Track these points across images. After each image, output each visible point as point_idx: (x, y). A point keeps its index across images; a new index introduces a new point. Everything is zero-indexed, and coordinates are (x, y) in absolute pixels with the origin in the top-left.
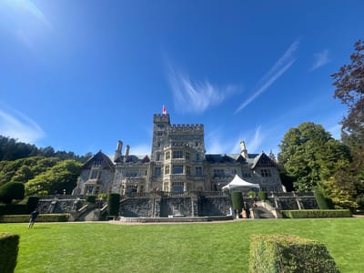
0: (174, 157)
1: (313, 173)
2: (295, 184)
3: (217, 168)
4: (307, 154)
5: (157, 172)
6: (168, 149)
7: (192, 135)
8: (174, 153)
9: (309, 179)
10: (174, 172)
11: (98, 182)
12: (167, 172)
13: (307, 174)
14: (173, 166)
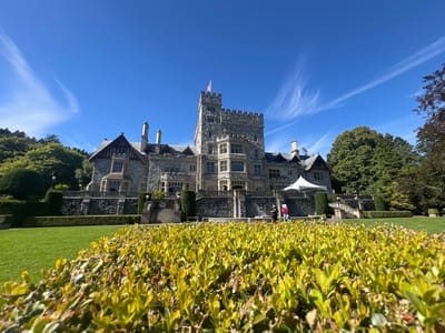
0: (232, 151)
1: (364, 179)
2: (343, 188)
3: (273, 168)
4: (359, 159)
5: (210, 168)
6: (223, 140)
7: (250, 127)
8: (232, 146)
9: (359, 184)
10: (233, 169)
11: (125, 177)
12: (222, 169)
13: (356, 179)
14: (232, 162)
